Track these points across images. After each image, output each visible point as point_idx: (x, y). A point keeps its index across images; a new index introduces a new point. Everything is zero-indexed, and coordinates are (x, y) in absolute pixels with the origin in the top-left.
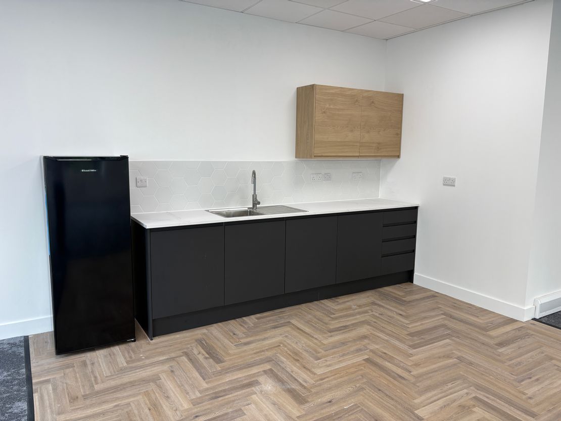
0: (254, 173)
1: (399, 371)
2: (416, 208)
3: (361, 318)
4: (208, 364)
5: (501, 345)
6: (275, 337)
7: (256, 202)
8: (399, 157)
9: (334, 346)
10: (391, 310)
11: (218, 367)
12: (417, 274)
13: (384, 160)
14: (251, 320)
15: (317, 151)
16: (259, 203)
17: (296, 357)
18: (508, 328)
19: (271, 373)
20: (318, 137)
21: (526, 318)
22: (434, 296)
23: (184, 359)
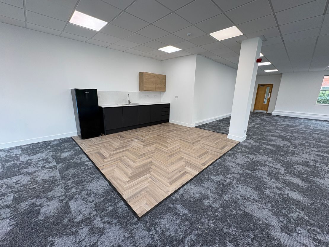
0: (129, 94)
1: (164, 136)
2: (169, 104)
3: (156, 129)
4: (122, 138)
5: (186, 131)
6: (137, 133)
7: (129, 102)
8: (165, 91)
9: (151, 134)
10: (164, 127)
11: (124, 139)
12: (170, 120)
13: (162, 92)
14: (130, 131)
15: (145, 89)
16: (130, 102)
17: (142, 136)
18: (188, 129)
19: (136, 139)
20: (145, 85)
21: (192, 127)
22: (174, 124)
23: (115, 138)
